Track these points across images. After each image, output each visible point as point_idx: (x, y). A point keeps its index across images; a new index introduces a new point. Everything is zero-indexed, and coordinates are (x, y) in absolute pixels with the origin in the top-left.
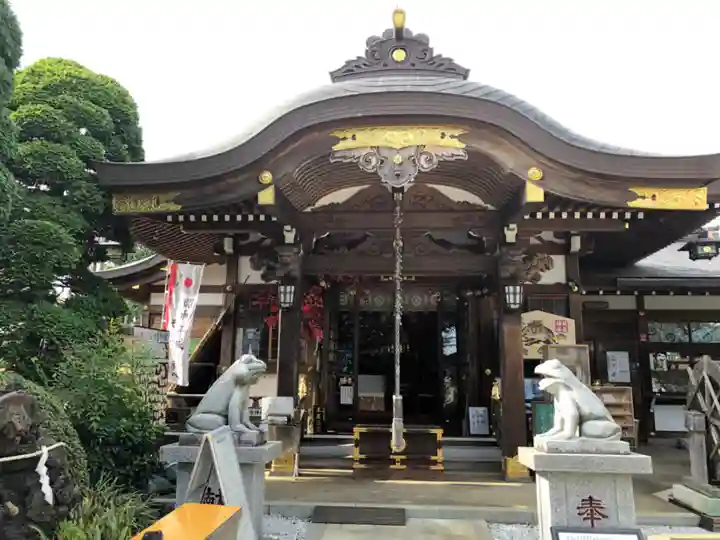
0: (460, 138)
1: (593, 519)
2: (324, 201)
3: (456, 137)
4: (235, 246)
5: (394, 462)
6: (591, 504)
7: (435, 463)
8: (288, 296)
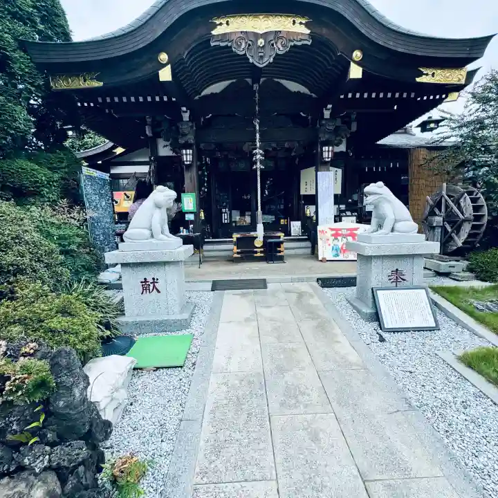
1: (397, 282)
2: (207, 92)
3: (304, 24)
4: (153, 131)
5: (256, 252)
6: (397, 273)
7: (280, 252)
8: (188, 156)
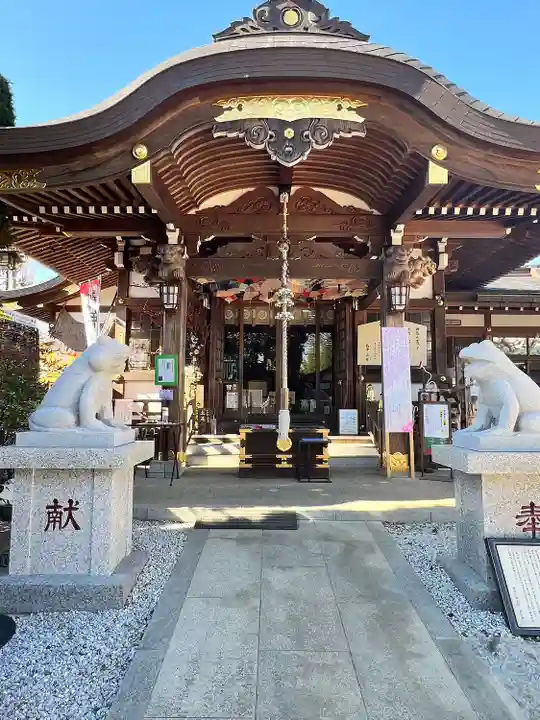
0: (359, 111)
1: (533, 528)
2: (209, 204)
3: (354, 110)
4: (126, 261)
5: (280, 461)
6: (532, 512)
7: (321, 461)
8: (171, 297)
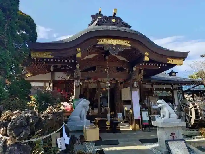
1: (174, 138)
2: (86, 57)
3: (128, 43)
4: (54, 69)
5: (107, 128)
6: (173, 134)
7: (118, 128)
8: (78, 83)
